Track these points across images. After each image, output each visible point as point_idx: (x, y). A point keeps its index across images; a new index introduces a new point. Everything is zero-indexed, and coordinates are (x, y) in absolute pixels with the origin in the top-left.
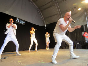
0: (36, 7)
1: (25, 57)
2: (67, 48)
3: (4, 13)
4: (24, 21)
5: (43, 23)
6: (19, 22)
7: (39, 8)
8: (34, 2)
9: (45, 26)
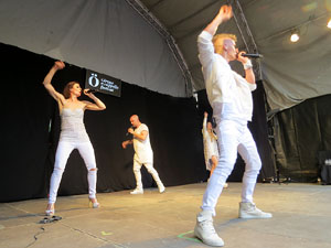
0: (158, 27)
1: (124, 216)
2: (284, 182)
3: (46, 54)
4: (116, 81)
5: (188, 87)
6: (100, 85)
7: (171, 28)
8: (151, 8)
9: (196, 95)
